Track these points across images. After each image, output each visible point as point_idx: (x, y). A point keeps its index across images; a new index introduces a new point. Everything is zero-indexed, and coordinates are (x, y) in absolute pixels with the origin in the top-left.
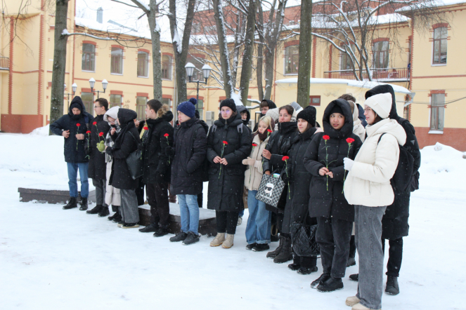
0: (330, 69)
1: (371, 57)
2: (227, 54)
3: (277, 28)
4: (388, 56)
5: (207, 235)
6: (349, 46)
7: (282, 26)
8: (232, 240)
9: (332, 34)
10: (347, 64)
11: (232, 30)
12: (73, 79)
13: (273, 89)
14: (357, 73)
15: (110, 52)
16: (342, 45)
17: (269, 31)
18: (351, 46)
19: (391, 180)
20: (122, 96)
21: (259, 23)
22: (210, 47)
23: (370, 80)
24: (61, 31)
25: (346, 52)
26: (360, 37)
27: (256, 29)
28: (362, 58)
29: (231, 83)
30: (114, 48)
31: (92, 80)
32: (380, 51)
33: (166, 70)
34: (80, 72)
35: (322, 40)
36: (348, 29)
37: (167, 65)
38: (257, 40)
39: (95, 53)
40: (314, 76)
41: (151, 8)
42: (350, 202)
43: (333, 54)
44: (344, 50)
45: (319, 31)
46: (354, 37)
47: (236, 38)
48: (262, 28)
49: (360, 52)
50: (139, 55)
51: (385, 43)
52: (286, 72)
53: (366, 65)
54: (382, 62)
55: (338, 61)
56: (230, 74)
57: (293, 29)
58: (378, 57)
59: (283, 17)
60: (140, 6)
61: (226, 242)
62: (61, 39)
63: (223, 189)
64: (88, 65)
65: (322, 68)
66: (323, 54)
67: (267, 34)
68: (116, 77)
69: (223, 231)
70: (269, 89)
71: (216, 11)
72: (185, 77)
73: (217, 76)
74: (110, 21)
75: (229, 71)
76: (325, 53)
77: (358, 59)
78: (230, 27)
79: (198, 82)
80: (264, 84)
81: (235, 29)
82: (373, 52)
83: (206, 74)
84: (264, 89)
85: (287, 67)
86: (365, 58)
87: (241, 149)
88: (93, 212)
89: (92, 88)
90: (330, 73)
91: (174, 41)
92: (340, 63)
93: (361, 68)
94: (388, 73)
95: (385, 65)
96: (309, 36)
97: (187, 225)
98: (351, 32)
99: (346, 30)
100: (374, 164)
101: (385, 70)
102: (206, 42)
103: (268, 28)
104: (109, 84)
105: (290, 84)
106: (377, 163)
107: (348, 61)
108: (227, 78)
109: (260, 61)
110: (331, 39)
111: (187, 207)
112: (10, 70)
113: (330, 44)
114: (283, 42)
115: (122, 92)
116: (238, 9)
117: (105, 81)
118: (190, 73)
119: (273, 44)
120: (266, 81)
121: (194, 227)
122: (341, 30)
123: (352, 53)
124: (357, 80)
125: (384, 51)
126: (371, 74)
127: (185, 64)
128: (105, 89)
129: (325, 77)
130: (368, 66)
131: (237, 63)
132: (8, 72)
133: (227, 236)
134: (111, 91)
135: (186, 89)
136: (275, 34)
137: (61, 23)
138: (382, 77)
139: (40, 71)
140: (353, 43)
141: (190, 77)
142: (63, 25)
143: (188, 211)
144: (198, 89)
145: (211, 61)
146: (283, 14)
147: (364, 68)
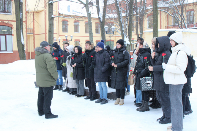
0: (168, 25)
1: (186, 18)
2: (122, 21)
3: (144, 9)
4: (194, 17)
5: (112, 99)
6: (176, 14)
7: (146, 7)
8: (123, 101)
9: (168, 9)
10: (176, 22)
11: (124, 11)
12: (59, 36)
13: (143, 35)
14: (180, 26)
15: (74, 24)
16: (172, 14)
17: (140, 10)
18: (177, 14)
19: (185, 72)
20: (79, 42)
21: (135, 7)
22: (115, 19)
23: (186, 28)
24: (51, 16)
25: (174, 17)
26: (180, 10)
27: (134, 9)
28: (182, 19)
29: (124, 33)
30: (75, 22)
31: (66, 35)
32: (190, 15)
33: (97, 30)
34: (62, 33)
35: (164, 12)
36: (175, 7)
37: (98, 28)
38: (135, 14)
39: (67, 25)
40: (161, 28)
41: (87, 3)
42: (166, 83)
43: (169, 18)
44: (174, 16)
45: (162, 8)
46: (178, 10)
47: (126, 14)
48: (137, 9)
49: (181, 16)
50: (86, 24)
51: (192, 12)
52: (149, 27)
53: (184, 22)
54: (191, 20)
55: (171, 21)
56: (123, 30)
57: (151, 9)
58: (190, 18)
59: (146, 4)
60: (82, 3)
61: (121, 102)
62: (51, 19)
63: (116, 79)
64: (65, 30)
65: (164, 24)
66: (164, 18)
67: (139, 11)
68: (76, 34)
69: (119, 97)
70: (141, 35)
71: (116, 3)
72: (104, 32)
73: (119, 31)
74: (73, 11)
75: (123, 28)
76: (165, 18)
77: (180, 20)
78: (123, 9)
79: (110, 34)
80: (139, 33)
81: (125, 10)
82: (187, 16)
83: (113, 30)
84: (139, 35)
85: (149, 25)
86: (183, 19)
87: (124, 62)
88: (65, 91)
89: (66, 39)
90: (168, 26)
91: (99, 17)
92: (172, 22)
93: (181, 23)
94: (194, 25)
95: (193, 21)
96: (157, 11)
97: (102, 96)
98: (177, 8)
99: (174, 7)
100: (176, 65)
101: (193, 24)
102: (114, 17)
103: (139, 9)
104: (73, 37)
105: (150, 32)
106: (177, 64)
107: (176, 21)
108: (122, 31)
109: (137, 23)
110: (168, 11)
111: (102, 88)
112: (34, 33)
113: (168, 14)
114: (146, 15)
115: (79, 40)
116: (126, 2)
117: (72, 36)
118: (106, 30)
119: (142, 15)
120: (140, 32)
121: (105, 97)
122: (172, 7)
123: (177, 17)
124: (180, 28)
125: (192, 15)
126: (186, 25)
127: (104, 26)
128: (72, 39)
129: (166, 28)
130: (185, 22)
131: (127, 25)
132: (33, 34)
133: (121, 100)
134: (75, 40)
135: (105, 37)
136: (143, 11)
137: (51, 12)
138: (191, 27)
139: (46, 33)
140: (177, 13)
141: (106, 32)
142: (51, 13)
143: (103, 89)
144: (110, 37)
145: (116, 25)
146: (146, 2)
147: (183, 23)
